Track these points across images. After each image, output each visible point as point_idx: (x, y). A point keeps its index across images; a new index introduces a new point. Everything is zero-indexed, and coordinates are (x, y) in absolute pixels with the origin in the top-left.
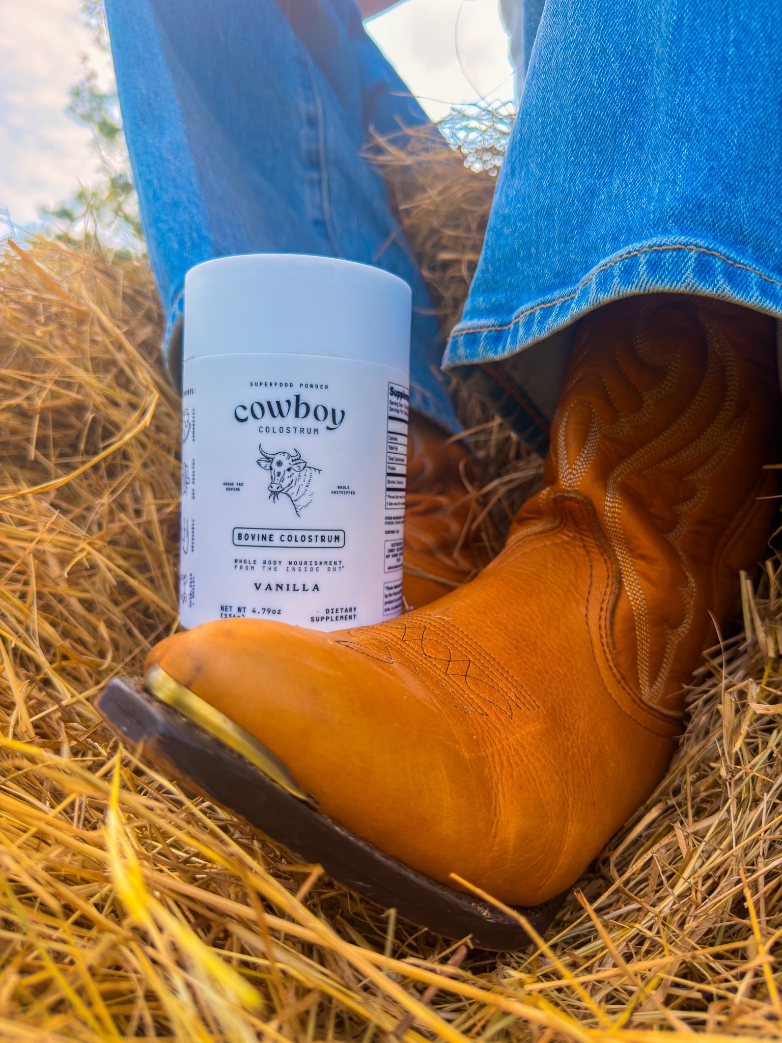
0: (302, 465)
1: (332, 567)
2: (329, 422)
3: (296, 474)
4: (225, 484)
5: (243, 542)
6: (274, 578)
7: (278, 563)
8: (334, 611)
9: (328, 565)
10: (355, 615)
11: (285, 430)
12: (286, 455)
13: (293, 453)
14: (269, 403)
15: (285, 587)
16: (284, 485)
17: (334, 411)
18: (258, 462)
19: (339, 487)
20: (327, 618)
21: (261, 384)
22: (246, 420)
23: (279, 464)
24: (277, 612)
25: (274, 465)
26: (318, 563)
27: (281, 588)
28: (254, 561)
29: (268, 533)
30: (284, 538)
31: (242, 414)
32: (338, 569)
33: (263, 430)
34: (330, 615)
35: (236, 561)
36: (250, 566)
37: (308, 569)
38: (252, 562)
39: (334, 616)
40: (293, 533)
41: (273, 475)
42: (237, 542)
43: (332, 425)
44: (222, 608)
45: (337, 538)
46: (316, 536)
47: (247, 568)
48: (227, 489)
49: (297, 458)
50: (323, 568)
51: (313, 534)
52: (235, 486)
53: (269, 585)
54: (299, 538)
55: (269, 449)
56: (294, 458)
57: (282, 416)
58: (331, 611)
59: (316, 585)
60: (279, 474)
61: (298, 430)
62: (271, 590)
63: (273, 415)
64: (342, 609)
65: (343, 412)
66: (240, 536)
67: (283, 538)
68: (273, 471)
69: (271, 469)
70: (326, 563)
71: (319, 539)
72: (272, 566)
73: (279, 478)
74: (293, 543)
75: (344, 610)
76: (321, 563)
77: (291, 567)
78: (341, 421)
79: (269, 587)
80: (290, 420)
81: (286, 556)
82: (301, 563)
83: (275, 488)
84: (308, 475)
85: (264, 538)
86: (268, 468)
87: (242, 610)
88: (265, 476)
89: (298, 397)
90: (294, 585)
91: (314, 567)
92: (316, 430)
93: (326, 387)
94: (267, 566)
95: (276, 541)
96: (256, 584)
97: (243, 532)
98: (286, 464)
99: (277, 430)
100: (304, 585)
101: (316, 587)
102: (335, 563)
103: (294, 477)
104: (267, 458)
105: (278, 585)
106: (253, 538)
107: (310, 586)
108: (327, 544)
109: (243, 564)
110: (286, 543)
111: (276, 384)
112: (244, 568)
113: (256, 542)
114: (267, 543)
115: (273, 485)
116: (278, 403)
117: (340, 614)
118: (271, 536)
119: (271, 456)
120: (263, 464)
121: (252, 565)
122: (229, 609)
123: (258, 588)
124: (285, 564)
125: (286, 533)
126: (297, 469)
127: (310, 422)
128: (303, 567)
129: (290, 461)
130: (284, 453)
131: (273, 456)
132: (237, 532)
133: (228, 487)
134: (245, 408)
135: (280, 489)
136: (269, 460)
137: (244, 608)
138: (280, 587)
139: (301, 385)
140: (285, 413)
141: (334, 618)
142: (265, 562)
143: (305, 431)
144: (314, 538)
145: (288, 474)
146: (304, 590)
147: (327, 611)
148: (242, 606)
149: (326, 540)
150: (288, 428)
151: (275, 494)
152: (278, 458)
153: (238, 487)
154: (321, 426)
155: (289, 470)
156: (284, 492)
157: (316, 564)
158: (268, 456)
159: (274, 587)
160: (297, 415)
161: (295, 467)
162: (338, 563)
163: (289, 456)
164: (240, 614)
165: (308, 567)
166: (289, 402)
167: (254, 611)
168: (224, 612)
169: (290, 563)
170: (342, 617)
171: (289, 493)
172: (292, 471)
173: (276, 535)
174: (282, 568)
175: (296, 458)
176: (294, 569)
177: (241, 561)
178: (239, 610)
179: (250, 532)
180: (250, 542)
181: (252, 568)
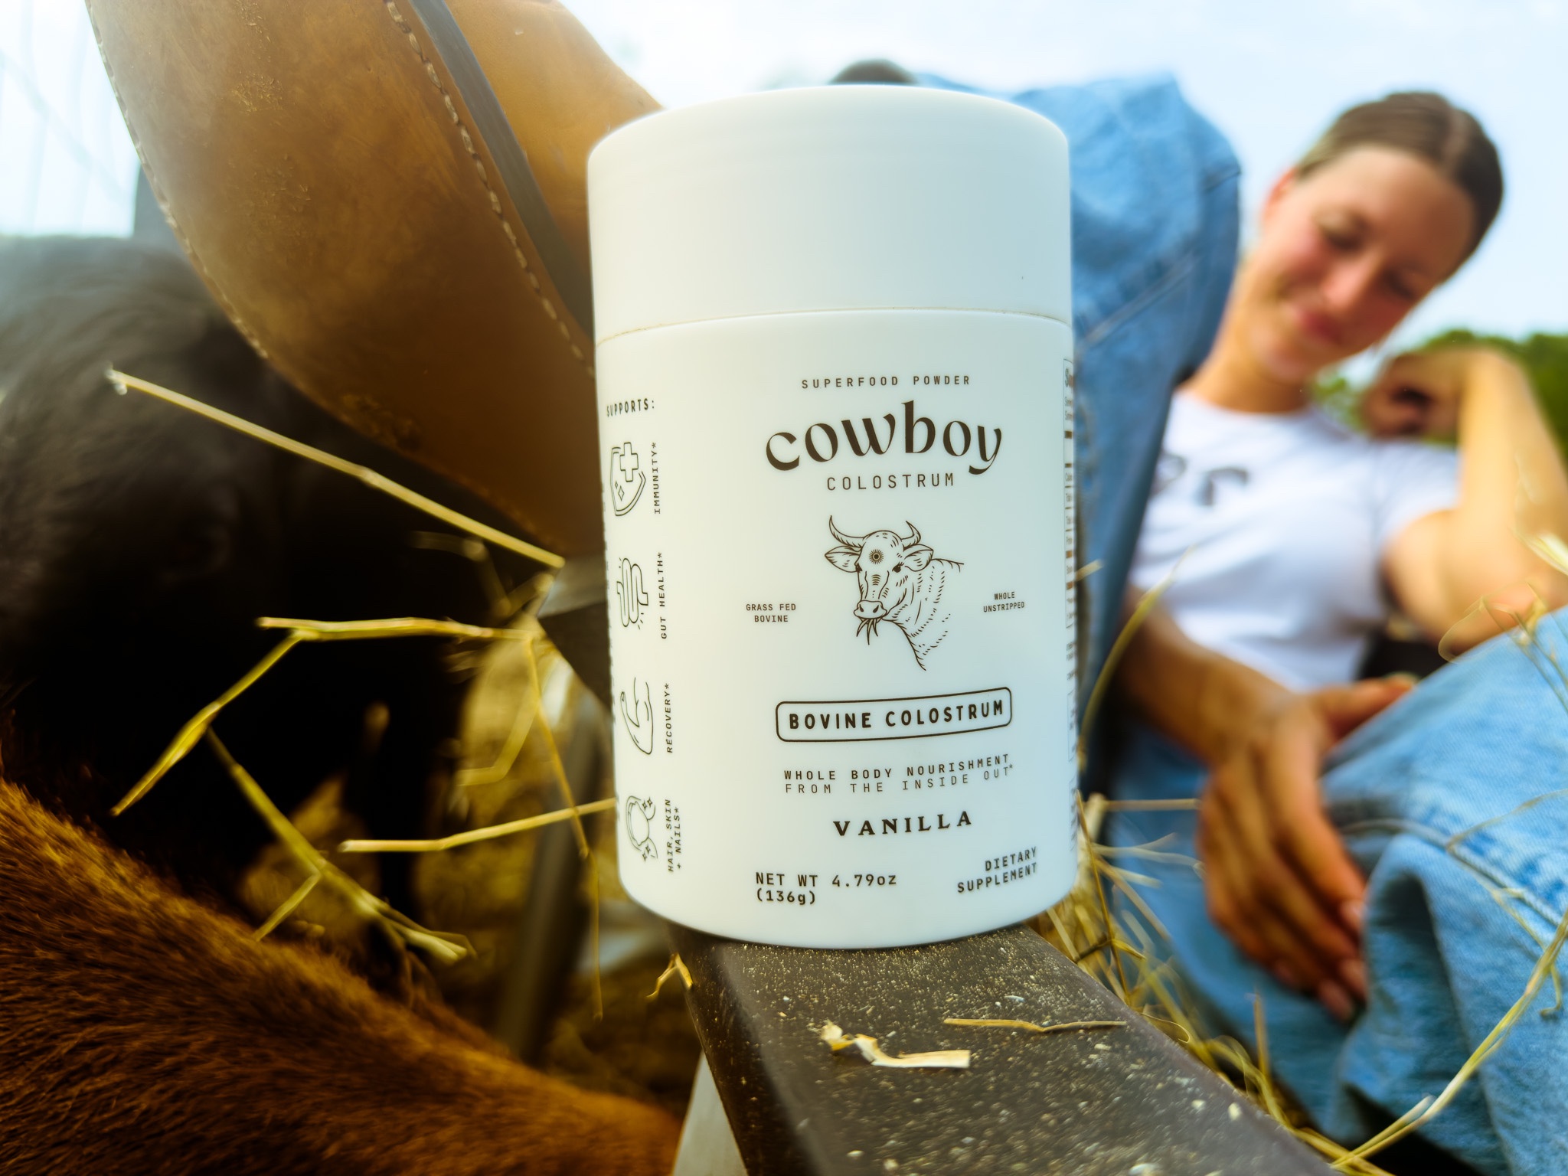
1: (991, 770)
2: (973, 457)
3: (913, 578)
4: (751, 607)
5: (802, 732)
6: (876, 810)
7: (883, 774)
8: (1000, 863)
9: (985, 768)
10: (1034, 865)
11: (885, 482)
12: (890, 536)
13: (905, 532)
14: (847, 425)
15: (901, 826)
16: (889, 602)
17: (981, 430)
18: (829, 557)
19: (996, 597)
20: (989, 881)
21: (827, 382)
22: (794, 464)
23: (876, 557)
24: (888, 880)
25: (865, 562)
26: (966, 765)
27: (894, 828)
28: (831, 775)
29: (857, 710)
30: (896, 719)
31: (785, 452)
32: (1002, 772)
33: (838, 484)
34: (992, 873)
35: (788, 775)
36: (820, 785)
37: (947, 781)
38: (825, 775)
39: (1000, 873)
40: (912, 707)
41: (863, 582)
42: (786, 731)
43: (979, 464)
44: (759, 878)
45: (998, 706)
46: (960, 708)
47: (814, 789)
48: (756, 619)
49: (914, 543)
50: (975, 774)
51: (953, 703)
52: (776, 612)
53: (867, 823)
54: (925, 717)
55: (852, 527)
56: (906, 543)
57: (878, 450)
58: (994, 864)
59: (965, 814)
60: (876, 579)
61: (913, 480)
62: (871, 833)
63: (857, 450)
64: (1013, 856)
65: (998, 432)
66: (794, 721)
67: (892, 719)
68: (862, 574)
69: (858, 569)
70: (980, 762)
71: (965, 712)
72: (872, 781)
73: (878, 588)
74: (914, 728)
75: (1016, 858)
76: (971, 765)
77: (911, 780)
78: (996, 453)
79: (867, 828)
80: (895, 459)
81: (898, 756)
82: (931, 771)
83: (868, 613)
84: (937, 577)
85: (850, 721)
86: (852, 567)
87: (809, 881)
88: (849, 583)
89: (909, 407)
90: (921, 819)
91: (958, 774)
92: (949, 477)
93: (966, 380)
94: (860, 781)
95: (878, 727)
96: (837, 824)
97: (802, 711)
98: (890, 560)
99: (867, 482)
100: (940, 817)
101: (965, 819)
102: (998, 761)
103: (908, 585)
104: (848, 546)
105: (886, 822)
106: (825, 725)
107: (951, 818)
108: (980, 721)
109: (804, 781)
110: (900, 730)
111: (860, 381)
112: (808, 789)
113: (832, 732)
114: (859, 732)
115: (864, 605)
116: (868, 424)
117: (1011, 868)
118: (865, 716)
119: (857, 542)
120: (840, 559)
121: (827, 781)
122: (776, 880)
123: (842, 832)
124: (900, 774)
125: (898, 708)
126: (914, 565)
127: (936, 460)
128: (936, 776)
129: (899, 548)
130: (885, 532)
131: (860, 542)
132: (785, 712)
133: (759, 613)
134: (791, 438)
135: (880, 612)
136: (853, 550)
137: (813, 877)
138: (890, 825)
139: (916, 379)
140: (883, 444)
141: (1000, 879)
142: (854, 775)
143: (928, 481)
144: (954, 713)
145: (896, 577)
146: (941, 826)
147: (988, 866)
148: (807, 872)
149: (979, 713)
150: (891, 478)
151: (869, 625)
152: (871, 545)
153: (783, 612)
154: (959, 466)
155: (897, 569)
156: (888, 617)
157: (962, 767)
158: (851, 541)
159: (877, 827)
160: (909, 448)
161: (910, 562)
162: (1002, 759)
163: (897, 539)
164: (804, 891)
165: (947, 775)
166: (890, 419)
167: (836, 882)
168: (765, 887)
169: (910, 772)
170: (1014, 874)
171: (901, 619)
172: (904, 571)
173: (878, 713)
174: (892, 784)
175: (912, 541)
176: (918, 785)
177: (799, 775)
178: (802, 881)
179: (817, 711)
180: (818, 732)
181: (827, 788)
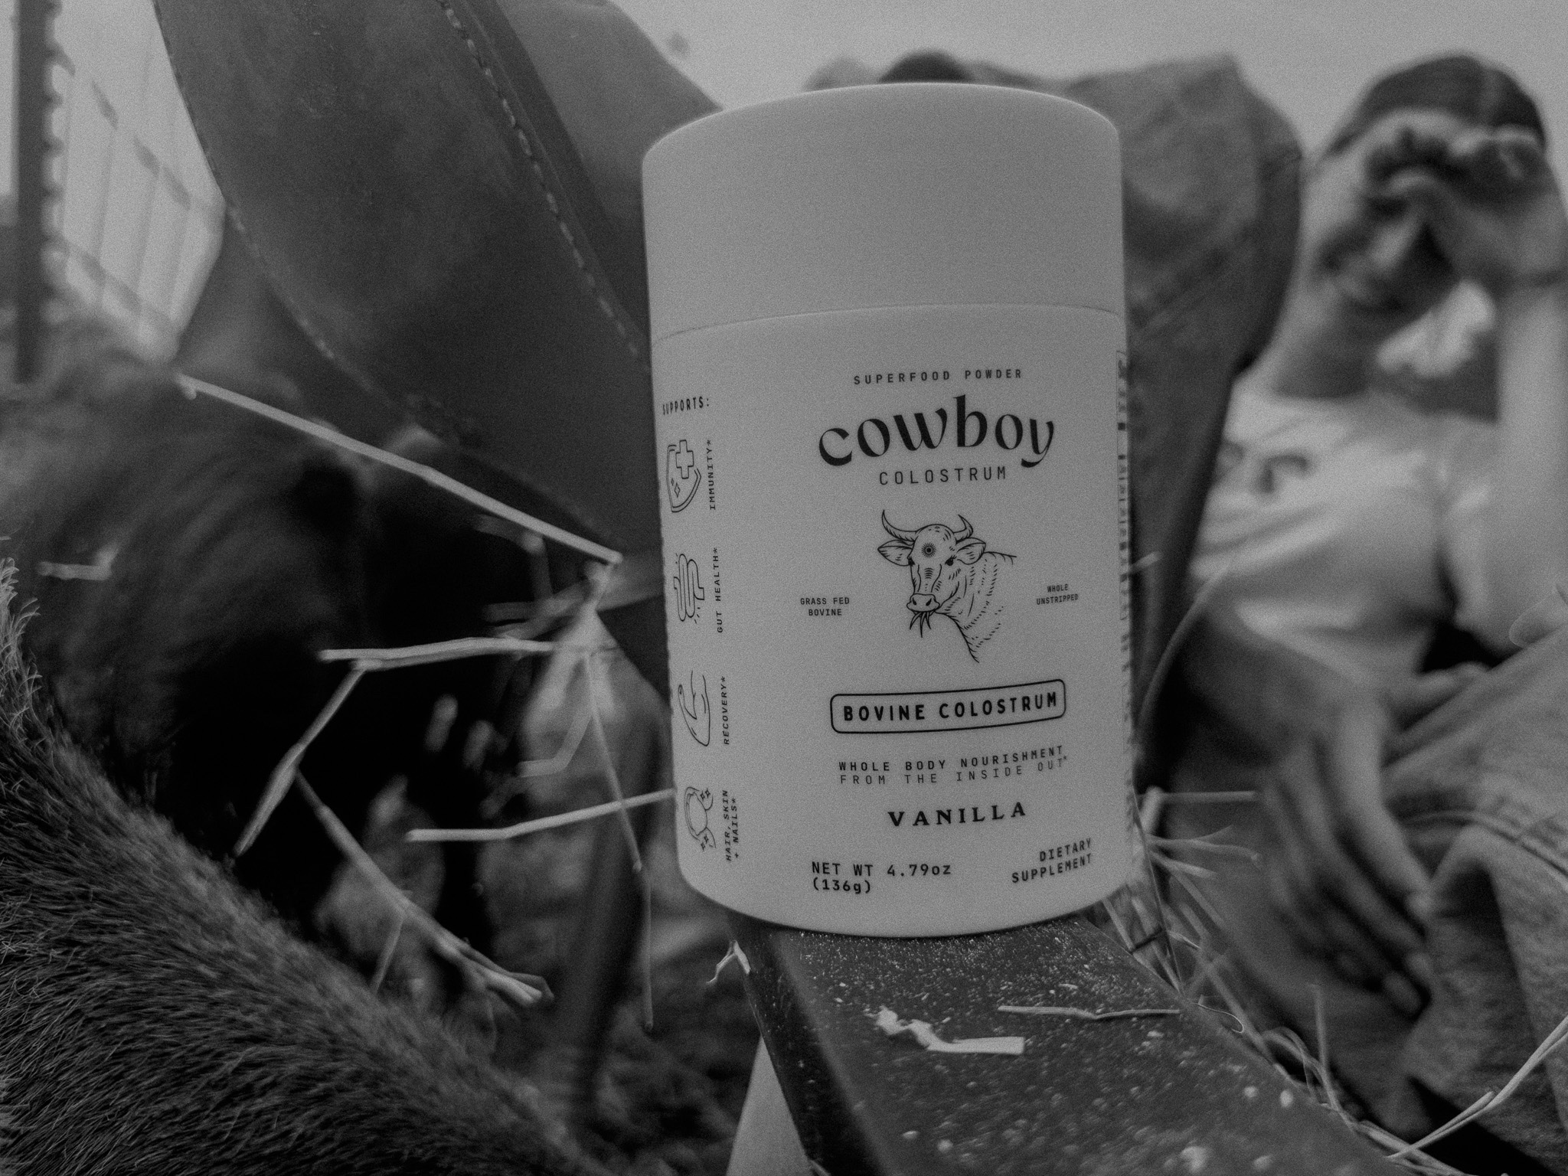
0: (977, 549)
1: (1045, 761)
2: (1025, 450)
3: (966, 571)
4: (805, 601)
5: (856, 724)
6: (931, 798)
7: (937, 765)
8: (1055, 854)
9: (1040, 759)
10: (1089, 855)
11: (938, 476)
12: (942, 529)
13: (957, 525)
14: (899, 420)
15: (955, 816)
17: (1033, 423)
18: (882, 551)
19: (1049, 589)
20: (1043, 871)
21: (879, 378)
22: (847, 459)
23: (929, 550)
24: (942, 870)
25: (918, 555)
26: (1020, 756)
27: (948, 818)
28: (885, 766)
29: (911, 702)
30: (949, 711)
32: (1056, 762)
33: (890, 478)
34: (1047, 864)
35: (842, 766)
36: (875, 776)
37: (1001, 773)
38: (880, 766)
39: (1054, 864)
40: (966, 699)
41: (915, 575)
42: (841, 723)
43: (1032, 457)
44: (815, 867)
45: (1052, 698)
46: (1013, 700)
47: (869, 780)
48: (811, 613)
49: (966, 536)
50: (1030, 766)
51: (1006, 695)
52: (831, 606)
53: (921, 814)
54: (978, 709)
55: (906, 521)
56: (959, 536)
57: (930, 444)
58: (1048, 855)
59: (1019, 805)
60: (929, 572)
61: (965, 474)
62: (926, 823)
63: (910, 445)
64: (1067, 847)
66: (848, 713)
67: (945, 711)
68: (915, 568)
69: (911, 563)
70: (1034, 753)
71: (1019, 704)
72: (926, 772)
73: (931, 582)
74: (967, 720)
75: (1071, 849)
76: (1025, 756)
77: (965, 771)
78: (1048, 446)
79: (922, 818)
80: (947, 454)
81: (950, 747)
82: (985, 762)
83: (921, 606)
84: (990, 567)
85: (904, 713)
86: (905, 561)
87: (865, 870)
88: (901, 577)
90: (975, 810)
91: (1012, 766)
92: (1001, 471)
93: (1018, 373)
94: (914, 772)
95: (932, 719)
96: (892, 814)
97: (855, 704)
98: (943, 552)
99: (919, 476)
100: (995, 808)
101: (1019, 810)
102: (1052, 752)
103: (961, 577)
104: (901, 540)
105: (940, 813)
106: (879, 716)
107: (1006, 809)
108: (1033, 713)
109: (859, 772)
110: (953, 721)
111: (912, 376)
112: (862, 780)
113: (886, 724)
114: (912, 723)
115: (916, 597)
117: (1065, 858)
118: (919, 708)
119: (909, 536)
120: (893, 553)
121: (881, 773)
122: (832, 869)
123: (897, 823)
124: (953, 766)
125: (952, 700)
126: (967, 559)
127: (989, 454)
128: (991, 766)
129: (952, 542)
130: (937, 526)
131: (913, 536)
132: (840, 704)
133: (814, 607)
135: (933, 605)
136: (906, 544)
137: (869, 866)
138: (944, 816)
139: (967, 373)
141: (1055, 870)
142: (908, 766)
143: (980, 475)
144: (1008, 704)
145: (948, 570)
146: (995, 817)
147: (1043, 856)
148: (861, 861)
149: (1032, 705)
150: (943, 472)
151: (922, 617)
152: (924, 539)
153: (837, 606)
154: (1011, 459)
155: (950, 562)
156: (942, 610)
157: (1015, 758)
158: (903, 535)
159: (932, 817)
160: (961, 442)
161: (963, 555)
162: (1056, 751)
163: (950, 532)
164: (860, 880)
165: (1001, 766)
167: (891, 872)
168: (821, 876)
169: (964, 763)
170: (1068, 864)
171: (953, 612)
172: (957, 564)
173: (931, 705)
174: (946, 776)
175: (964, 534)
176: (972, 776)
177: (853, 766)
178: (858, 870)
179: (871, 703)
180: (873, 723)
181: (882, 779)
